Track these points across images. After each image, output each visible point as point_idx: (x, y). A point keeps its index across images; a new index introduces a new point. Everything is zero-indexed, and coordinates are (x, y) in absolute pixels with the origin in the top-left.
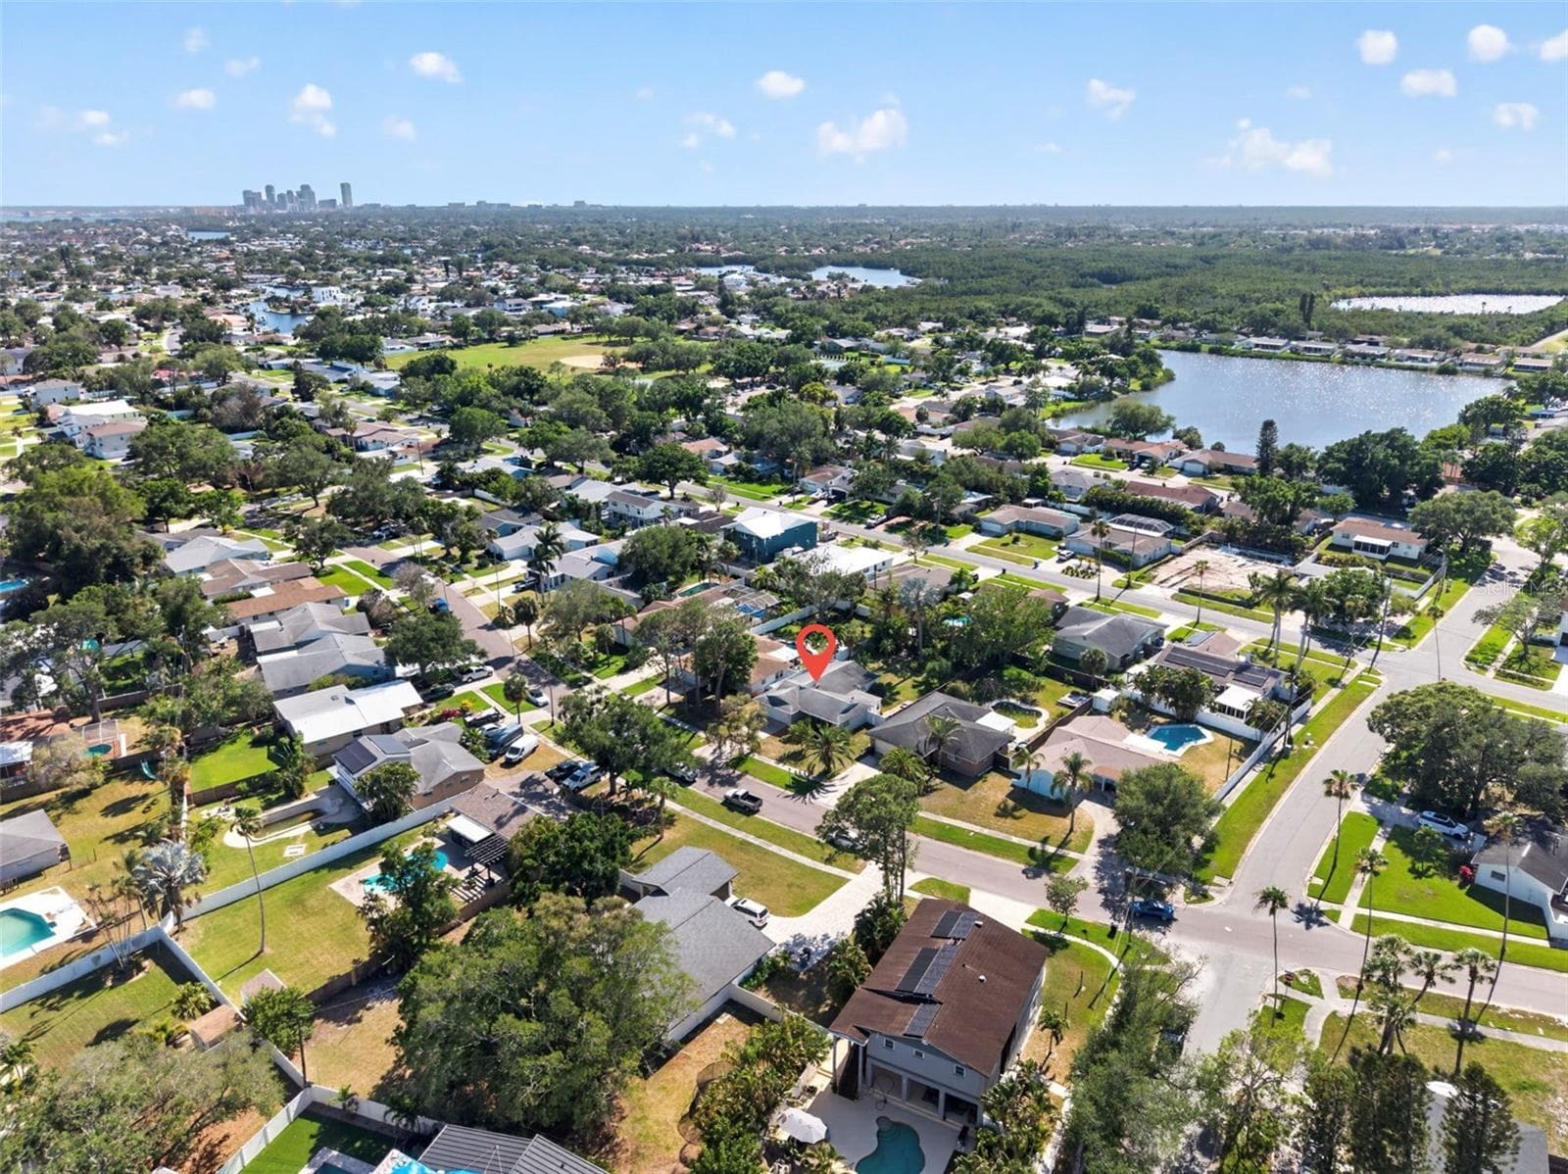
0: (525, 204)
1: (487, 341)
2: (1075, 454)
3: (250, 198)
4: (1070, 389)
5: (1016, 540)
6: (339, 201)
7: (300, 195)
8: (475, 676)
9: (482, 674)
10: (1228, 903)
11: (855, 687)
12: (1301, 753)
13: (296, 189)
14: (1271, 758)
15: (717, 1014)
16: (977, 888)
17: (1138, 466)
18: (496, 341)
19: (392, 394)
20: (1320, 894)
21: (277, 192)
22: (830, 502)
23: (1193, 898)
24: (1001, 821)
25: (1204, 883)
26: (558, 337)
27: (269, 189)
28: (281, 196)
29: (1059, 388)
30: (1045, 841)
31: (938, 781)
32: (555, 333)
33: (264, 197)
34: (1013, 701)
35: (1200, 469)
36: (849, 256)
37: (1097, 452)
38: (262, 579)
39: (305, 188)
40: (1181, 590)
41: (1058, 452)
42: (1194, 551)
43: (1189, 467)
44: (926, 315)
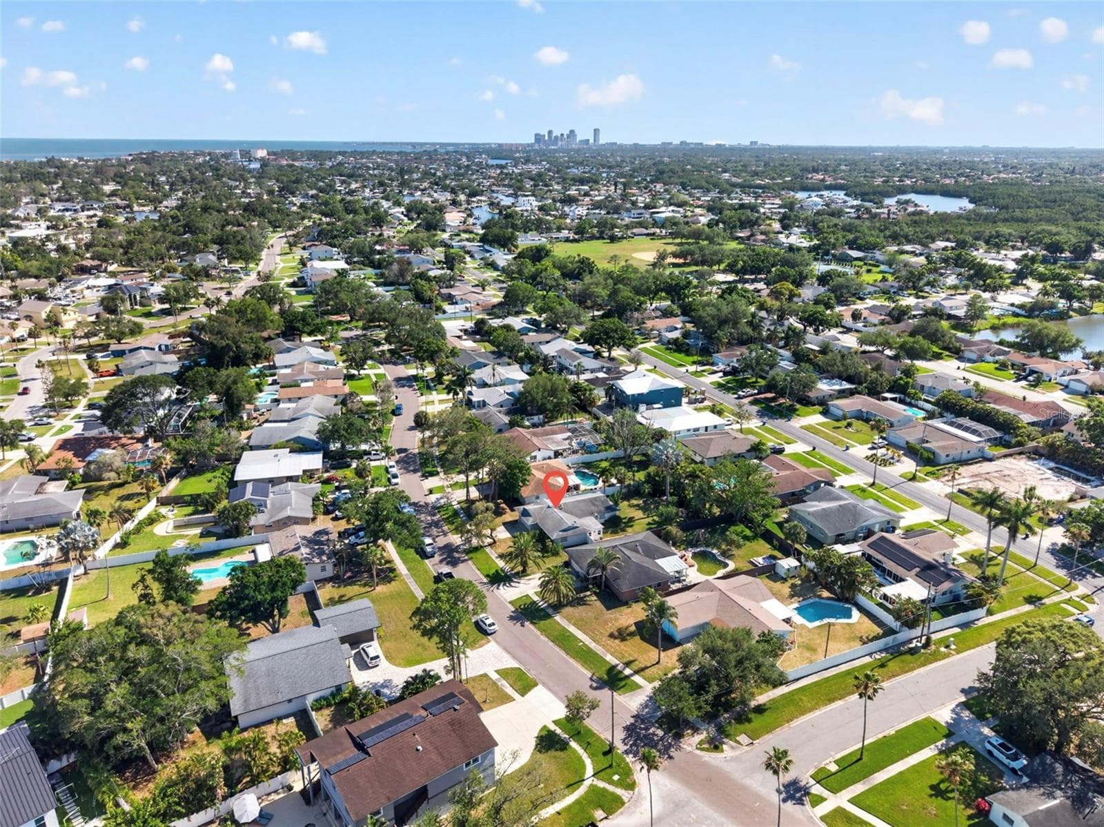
0: (713, 143)
1: (598, 238)
2: (974, 362)
3: (538, 138)
4: (1021, 307)
5: (849, 425)
6: (592, 141)
7: (568, 136)
8: (372, 457)
9: (378, 457)
10: (733, 759)
11: (592, 514)
12: (936, 652)
13: (566, 132)
14: (896, 651)
15: (287, 716)
16: (544, 684)
17: (1025, 378)
18: (604, 239)
19: (503, 270)
20: (823, 777)
21: (554, 135)
22: (726, 374)
23: (706, 746)
24: (611, 642)
25: (727, 736)
26: (649, 238)
27: (550, 132)
28: (556, 137)
29: (1012, 305)
30: (628, 664)
31: (595, 598)
32: (647, 235)
33: (546, 138)
34: (715, 551)
35: (1083, 388)
36: (932, 186)
37: (996, 362)
38: (313, 377)
39: (572, 132)
40: (960, 491)
41: (961, 359)
42: (1009, 460)
43: (1074, 385)
44: (946, 236)
